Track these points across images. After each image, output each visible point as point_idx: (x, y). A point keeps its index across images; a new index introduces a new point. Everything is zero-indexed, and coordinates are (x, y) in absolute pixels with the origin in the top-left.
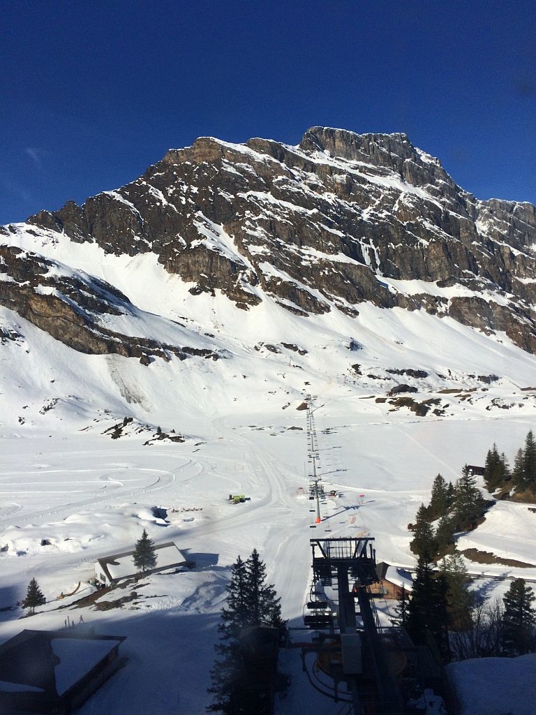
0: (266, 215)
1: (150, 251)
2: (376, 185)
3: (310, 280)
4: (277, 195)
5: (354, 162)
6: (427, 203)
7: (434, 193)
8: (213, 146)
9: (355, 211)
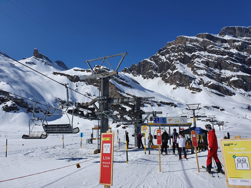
0: (205, 59)
1: (159, 77)
3: (225, 82)
4: (209, 52)
5: (245, 38)
8: (183, 39)
9: (246, 55)
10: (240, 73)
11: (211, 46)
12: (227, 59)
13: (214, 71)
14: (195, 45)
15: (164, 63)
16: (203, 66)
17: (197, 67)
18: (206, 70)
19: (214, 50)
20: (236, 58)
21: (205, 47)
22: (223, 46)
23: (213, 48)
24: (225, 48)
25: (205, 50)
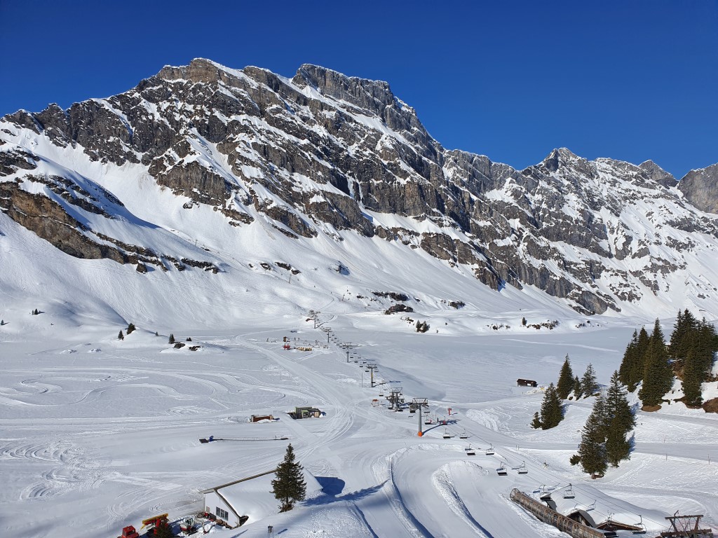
0: (260, 139)
1: (139, 162)
2: (362, 125)
3: (301, 205)
4: (273, 122)
5: (342, 102)
6: (404, 146)
7: (409, 139)
8: (209, 68)
9: (342, 146)
10: (329, 187)
11: (275, 106)
12: (306, 148)
13: (278, 172)
14: (238, 96)
15: (155, 125)
16: (256, 158)
17: (242, 158)
18: (263, 170)
19: (280, 119)
20: (324, 149)
21: (262, 106)
22: (300, 113)
23: (278, 115)
24: (305, 119)
25: (262, 114)
